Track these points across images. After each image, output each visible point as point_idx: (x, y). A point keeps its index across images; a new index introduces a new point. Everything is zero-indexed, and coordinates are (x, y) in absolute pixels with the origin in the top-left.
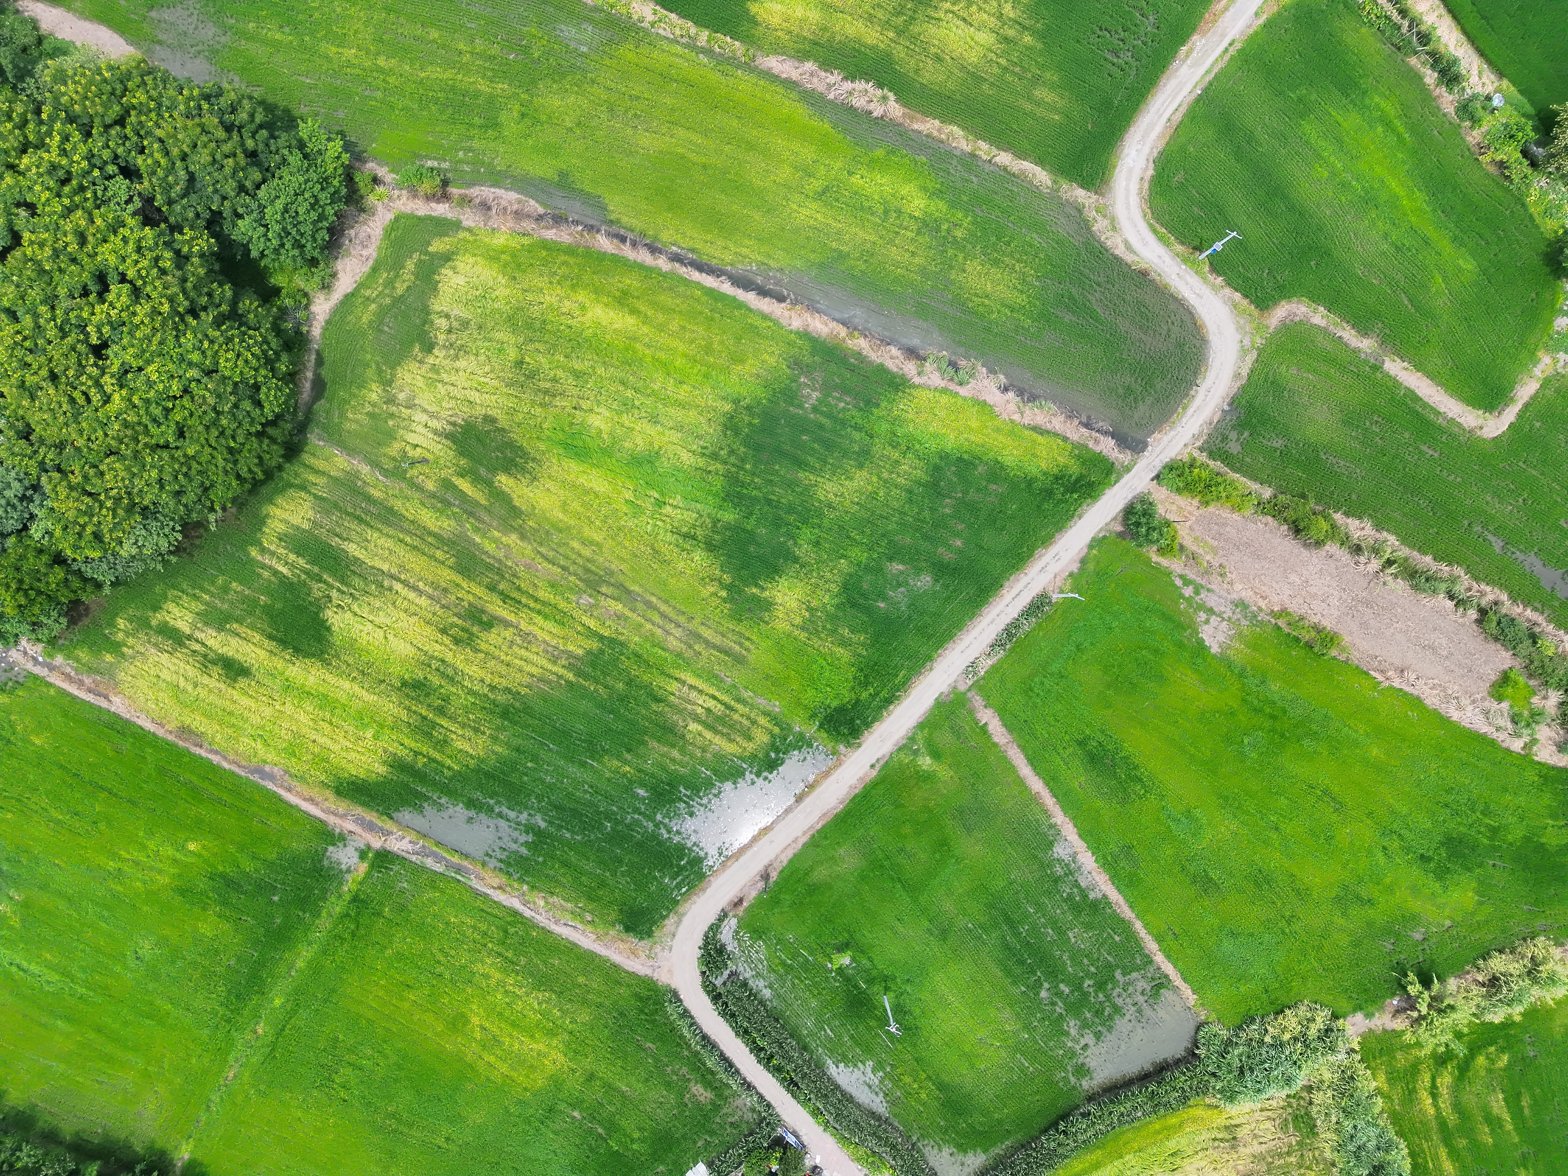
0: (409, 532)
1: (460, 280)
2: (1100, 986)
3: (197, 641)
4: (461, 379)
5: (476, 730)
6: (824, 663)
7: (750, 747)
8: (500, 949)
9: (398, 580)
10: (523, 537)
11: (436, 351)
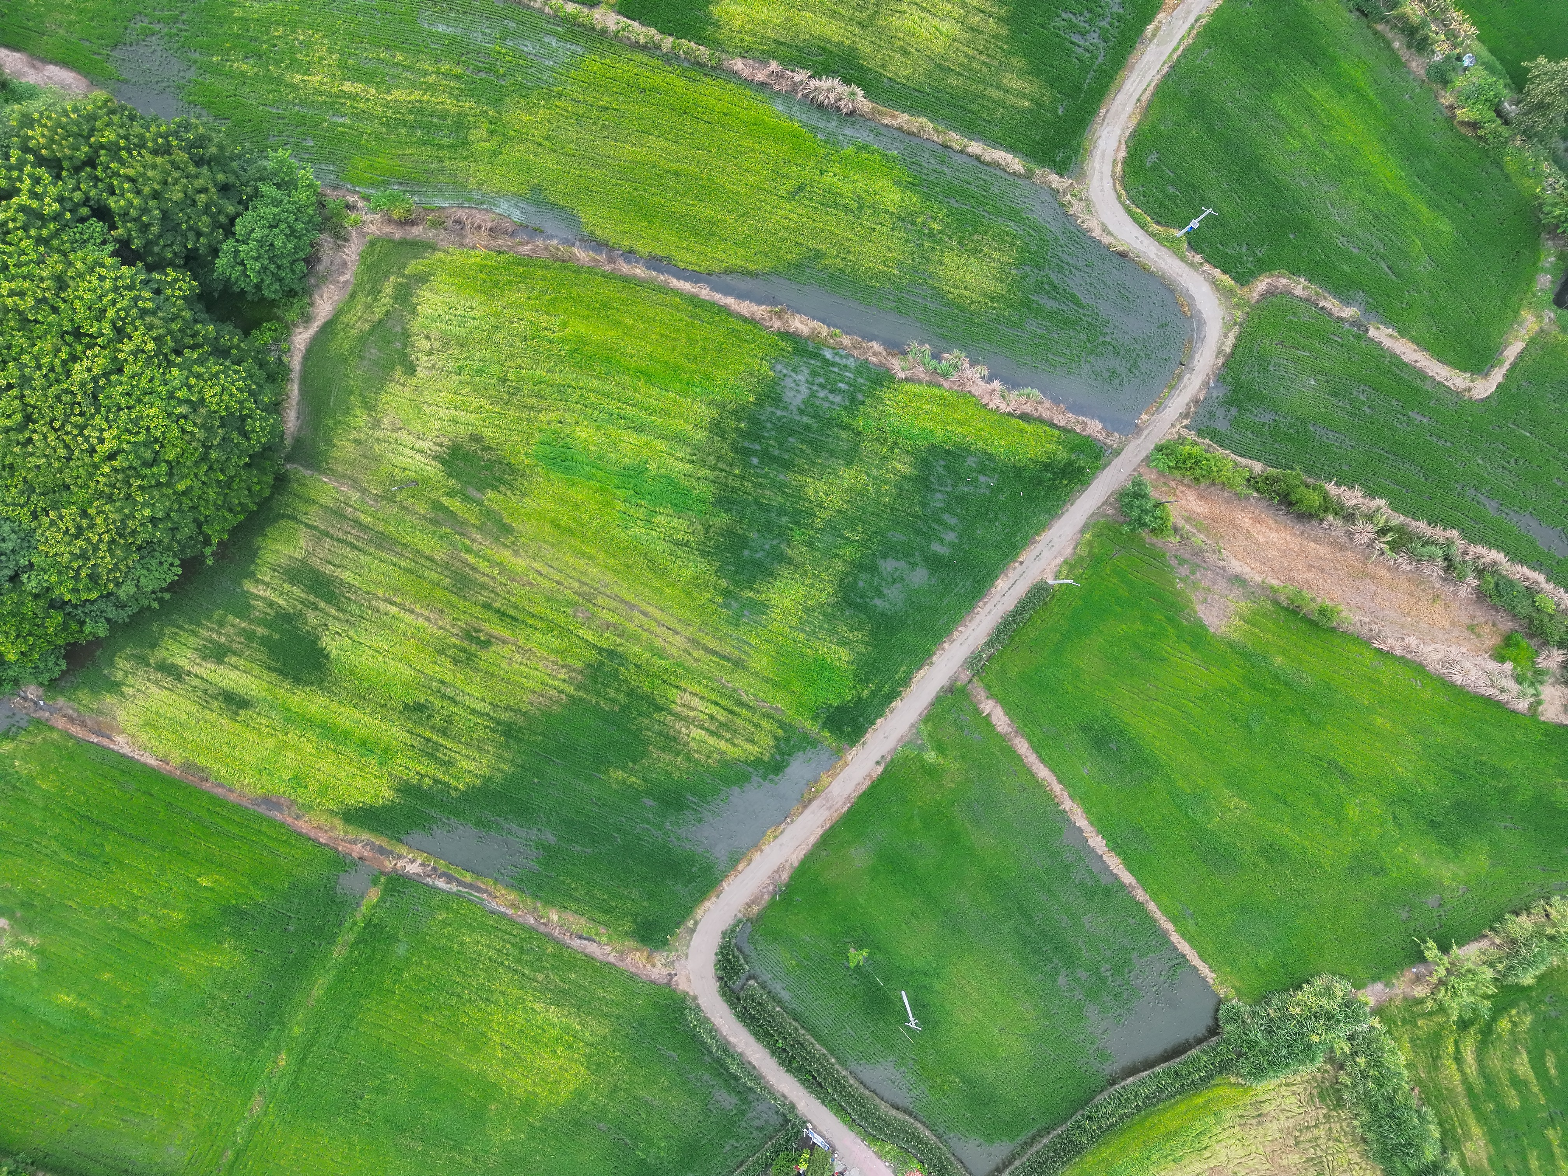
0: (402, 556)
2: (1117, 970)
3: (196, 676)
5: (480, 749)
7: (756, 751)
8: (517, 966)
9: (394, 603)
10: (516, 554)
11: (418, 374)
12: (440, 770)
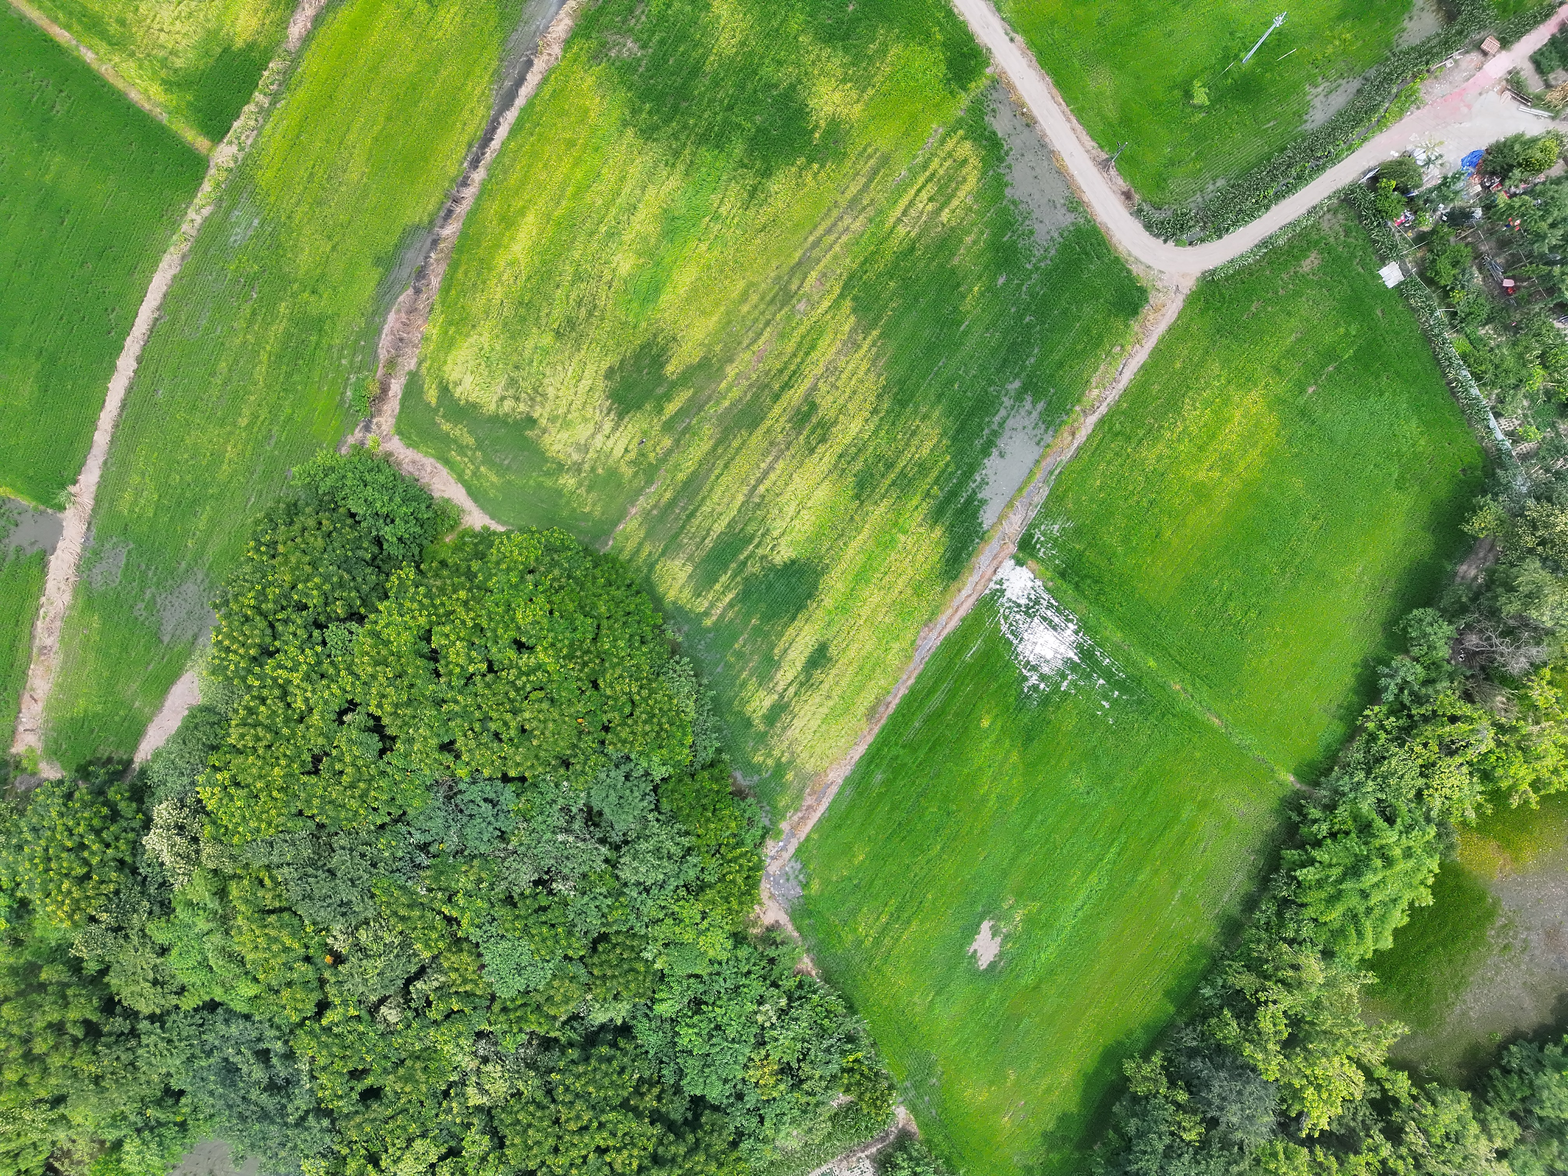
0: (710, 470)
1: (468, 380)
3: (785, 690)
4: (566, 394)
6: (901, 74)
7: (974, 161)
8: (1135, 441)
9: (755, 487)
10: (730, 360)
11: (536, 415)
12: (926, 476)
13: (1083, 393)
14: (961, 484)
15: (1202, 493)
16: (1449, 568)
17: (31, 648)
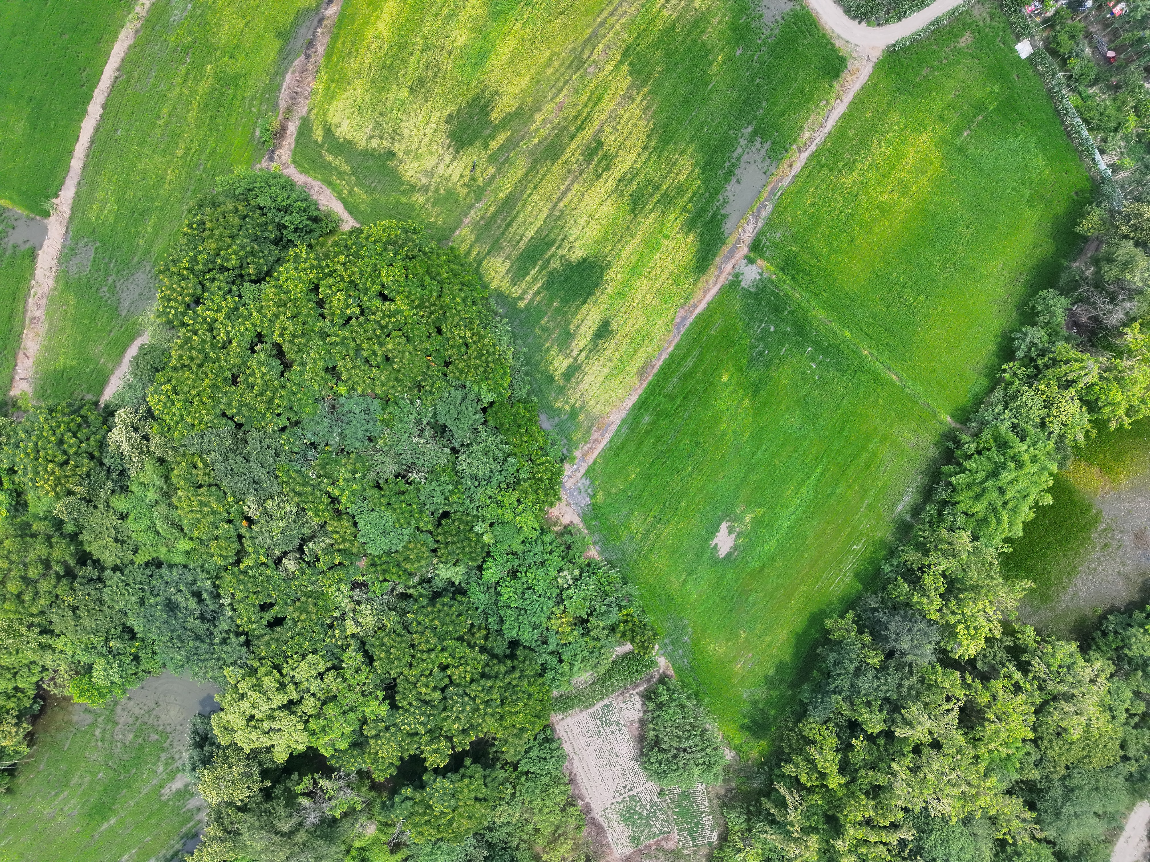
0: (523, 191)
1: (345, 123)
4: (418, 134)
9: (556, 204)
10: (539, 109)
11: (395, 150)
12: (683, 196)
13: (799, 135)
14: (708, 204)
15: (885, 210)
16: (1065, 264)
17: (24, 318)
